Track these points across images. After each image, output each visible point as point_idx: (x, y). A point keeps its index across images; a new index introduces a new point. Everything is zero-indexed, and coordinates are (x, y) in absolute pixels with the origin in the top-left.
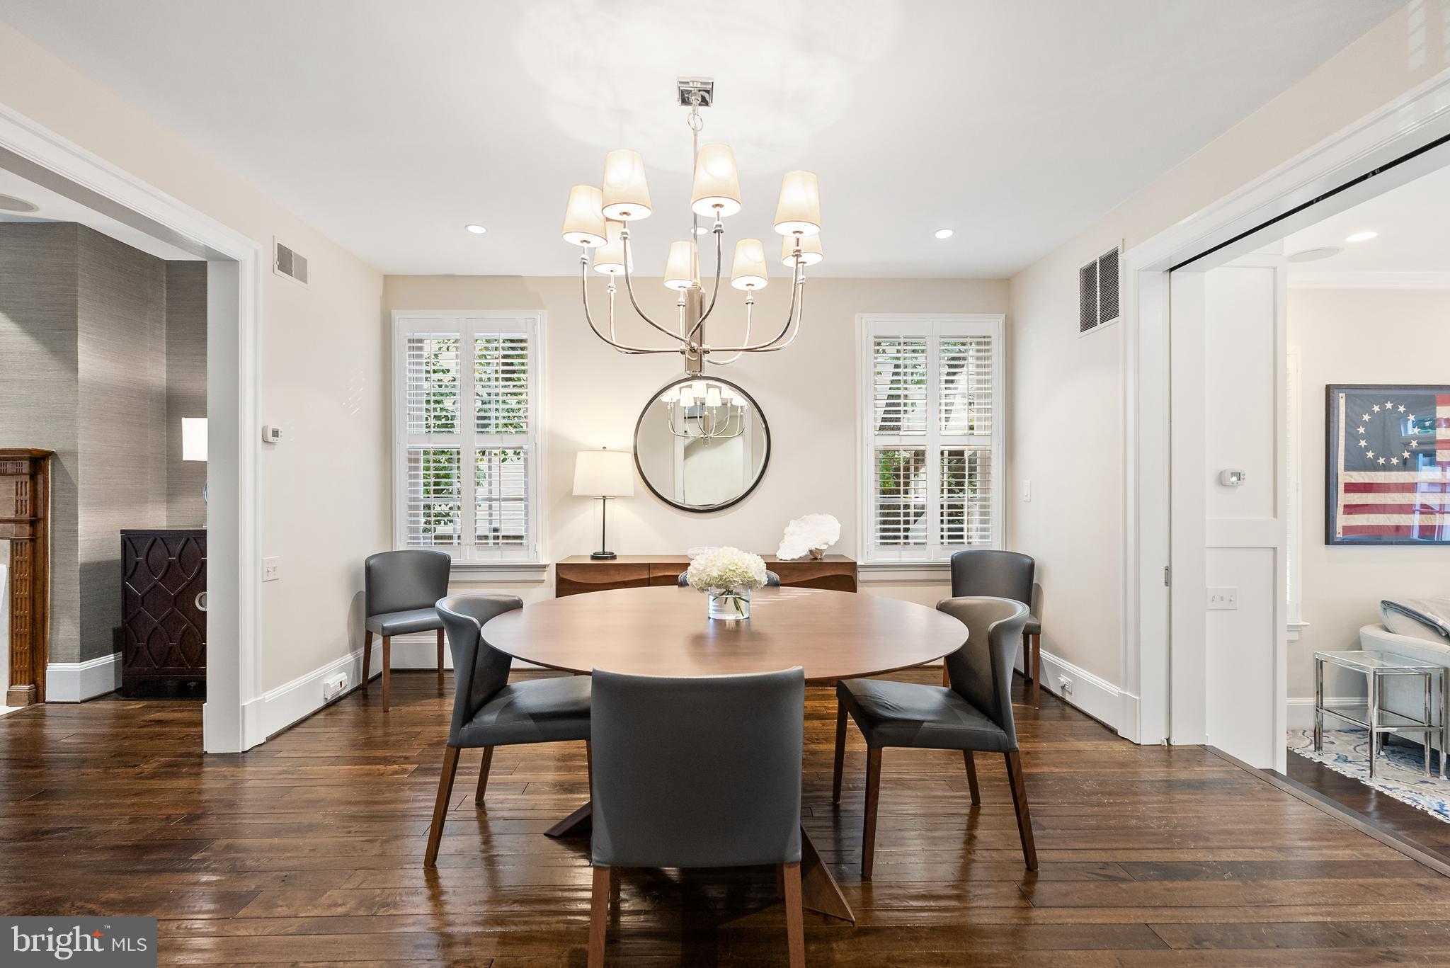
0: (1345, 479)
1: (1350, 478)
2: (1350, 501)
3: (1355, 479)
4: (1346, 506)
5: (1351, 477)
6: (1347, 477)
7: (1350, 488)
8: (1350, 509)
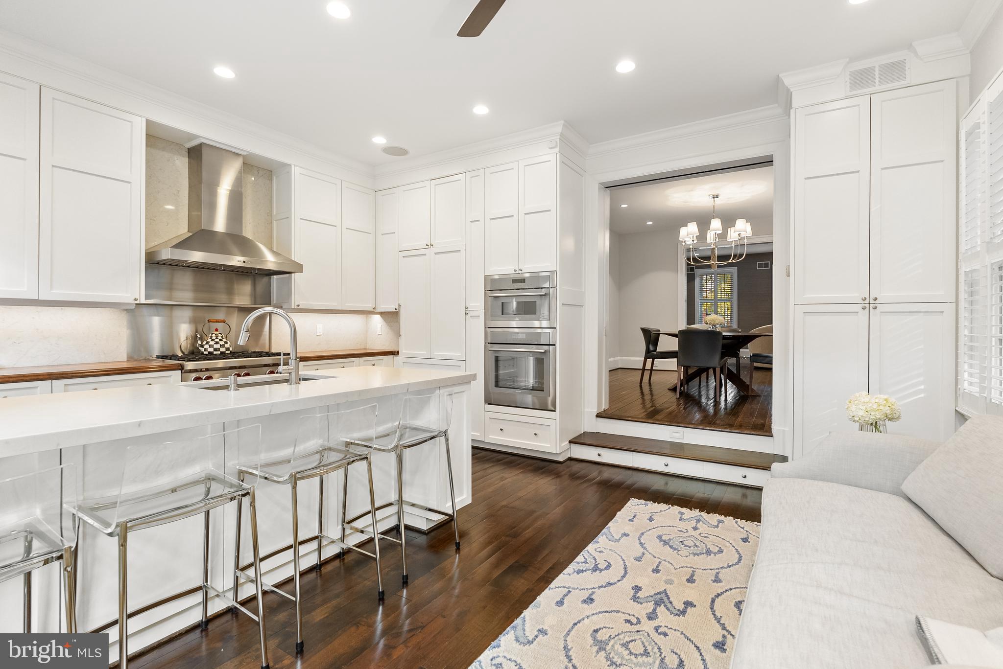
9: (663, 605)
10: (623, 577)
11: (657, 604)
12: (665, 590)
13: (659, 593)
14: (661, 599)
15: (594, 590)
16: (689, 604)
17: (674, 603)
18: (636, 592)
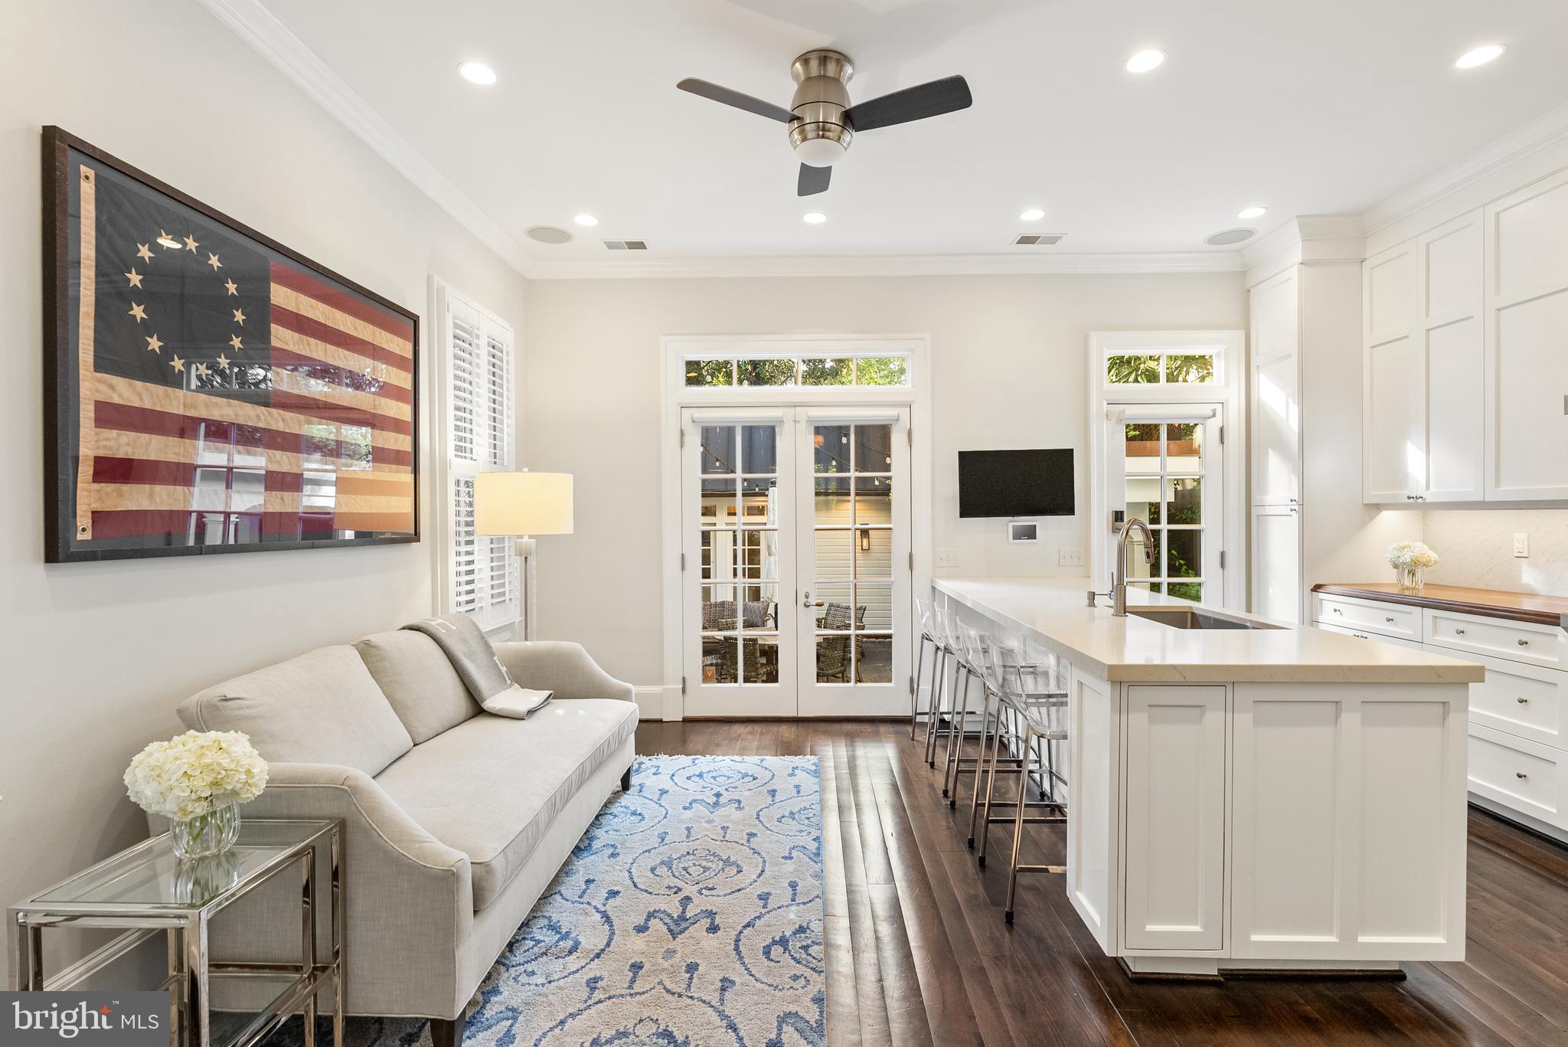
0: (97, 391)
1: (110, 391)
2: (110, 448)
3: (120, 395)
4: (99, 461)
5: (112, 387)
6: (103, 387)
7: (110, 416)
8: (112, 470)
9: (676, 918)
10: (737, 941)
11: (683, 918)
12: (674, 938)
13: (681, 932)
14: (678, 925)
15: (766, 910)
16: (641, 929)
17: (661, 925)
18: (712, 923)
